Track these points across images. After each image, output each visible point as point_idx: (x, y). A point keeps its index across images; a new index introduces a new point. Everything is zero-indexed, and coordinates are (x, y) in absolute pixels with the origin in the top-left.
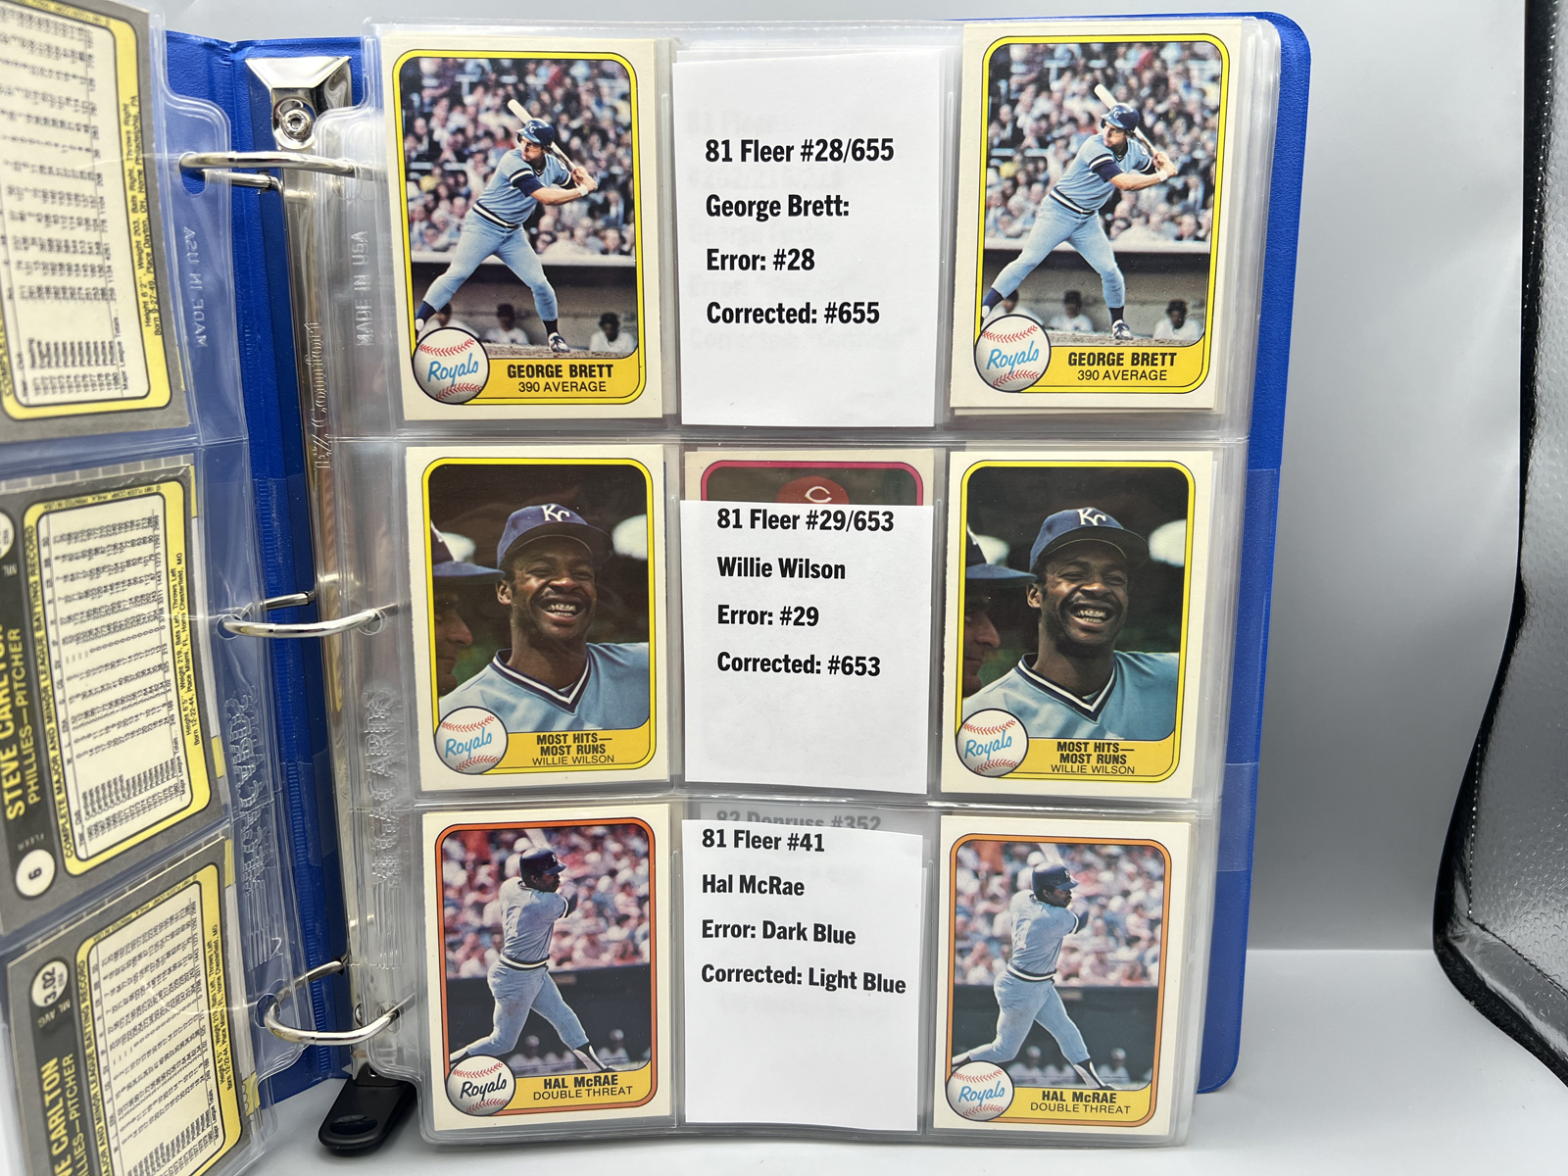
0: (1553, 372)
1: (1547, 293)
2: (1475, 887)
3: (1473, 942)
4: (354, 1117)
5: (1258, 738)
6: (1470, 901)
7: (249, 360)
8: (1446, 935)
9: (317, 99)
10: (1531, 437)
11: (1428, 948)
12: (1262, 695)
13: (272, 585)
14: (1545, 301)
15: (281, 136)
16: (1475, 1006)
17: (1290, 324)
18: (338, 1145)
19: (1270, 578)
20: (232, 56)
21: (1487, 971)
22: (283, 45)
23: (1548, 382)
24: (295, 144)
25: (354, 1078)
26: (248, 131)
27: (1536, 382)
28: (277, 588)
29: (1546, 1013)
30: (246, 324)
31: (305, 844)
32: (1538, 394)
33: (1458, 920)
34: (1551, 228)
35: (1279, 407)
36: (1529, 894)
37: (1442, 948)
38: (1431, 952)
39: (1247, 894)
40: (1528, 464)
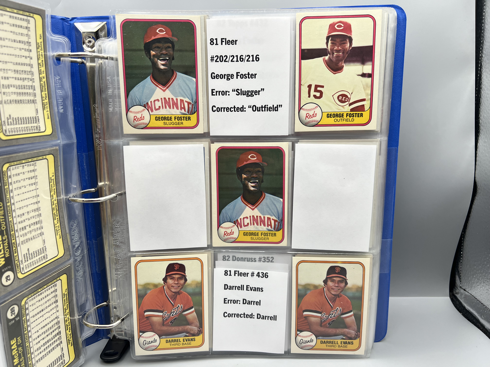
0: (485, 116)
1: (483, 91)
2: (462, 277)
3: (462, 294)
4: (111, 351)
5: (392, 232)
6: (461, 281)
7: (76, 116)
8: (453, 292)
9: (96, 36)
10: (478, 136)
11: (448, 296)
12: (393, 218)
13: (84, 186)
14: (482, 94)
15: (85, 47)
16: (462, 315)
17: (401, 102)
18: (106, 360)
19: (395, 182)
20: (70, 22)
21: (466, 303)
22: (86, 18)
23: (483, 119)
24: (90, 49)
25: (111, 339)
26: (75, 45)
27: (480, 119)
28: (86, 187)
29: (484, 317)
30: (75, 105)
31: (95, 266)
32: (480, 123)
33: (457, 288)
34: (484, 71)
35: (398, 128)
36: (478, 279)
37: (452, 296)
38: (449, 298)
39: (389, 280)
40: (477, 145)
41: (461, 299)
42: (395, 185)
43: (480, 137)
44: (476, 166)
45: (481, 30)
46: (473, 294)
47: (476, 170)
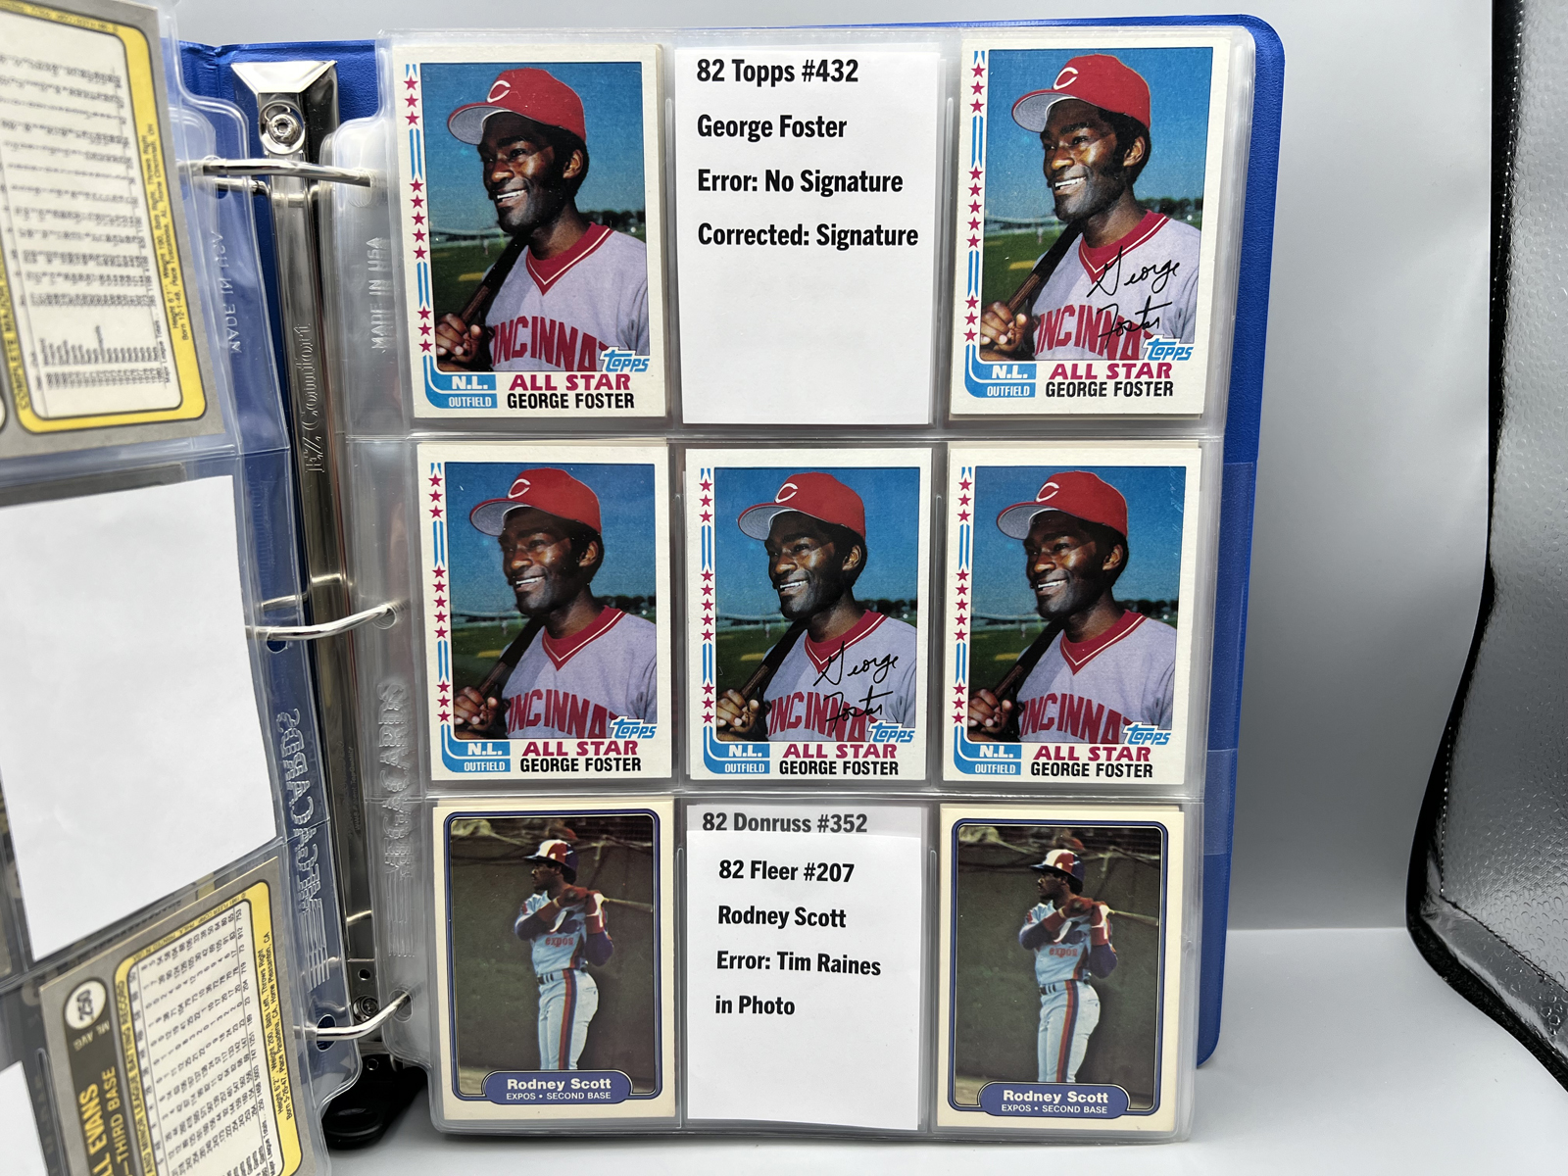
0: (1520, 364)
1: (1515, 286)
2: (1447, 875)
3: (1446, 919)
5: (1237, 725)
6: (1442, 879)
8: (1419, 912)
9: (304, 104)
10: (1499, 427)
11: (1403, 926)
12: (1240, 684)
14: (1512, 295)
15: (268, 141)
16: (1448, 982)
17: (1266, 321)
19: (1248, 569)
20: (216, 60)
21: (1458, 947)
22: (268, 50)
23: (1516, 373)
24: (282, 149)
27: (1504, 374)
29: (1517, 988)
32: (1506, 385)
33: (1431, 898)
34: (1517, 223)
35: (1256, 401)
36: (1499, 872)
37: (1415, 926)
38: (1405, 930)
39: (1228, 878)
40: (1496, 454)
41: (1444, 933)
42: (1247, 582)
43: (1504, 431)
44: (1494, 521)
45: (1511, 94)
46: (1483, 916)
47: (1493, 533)
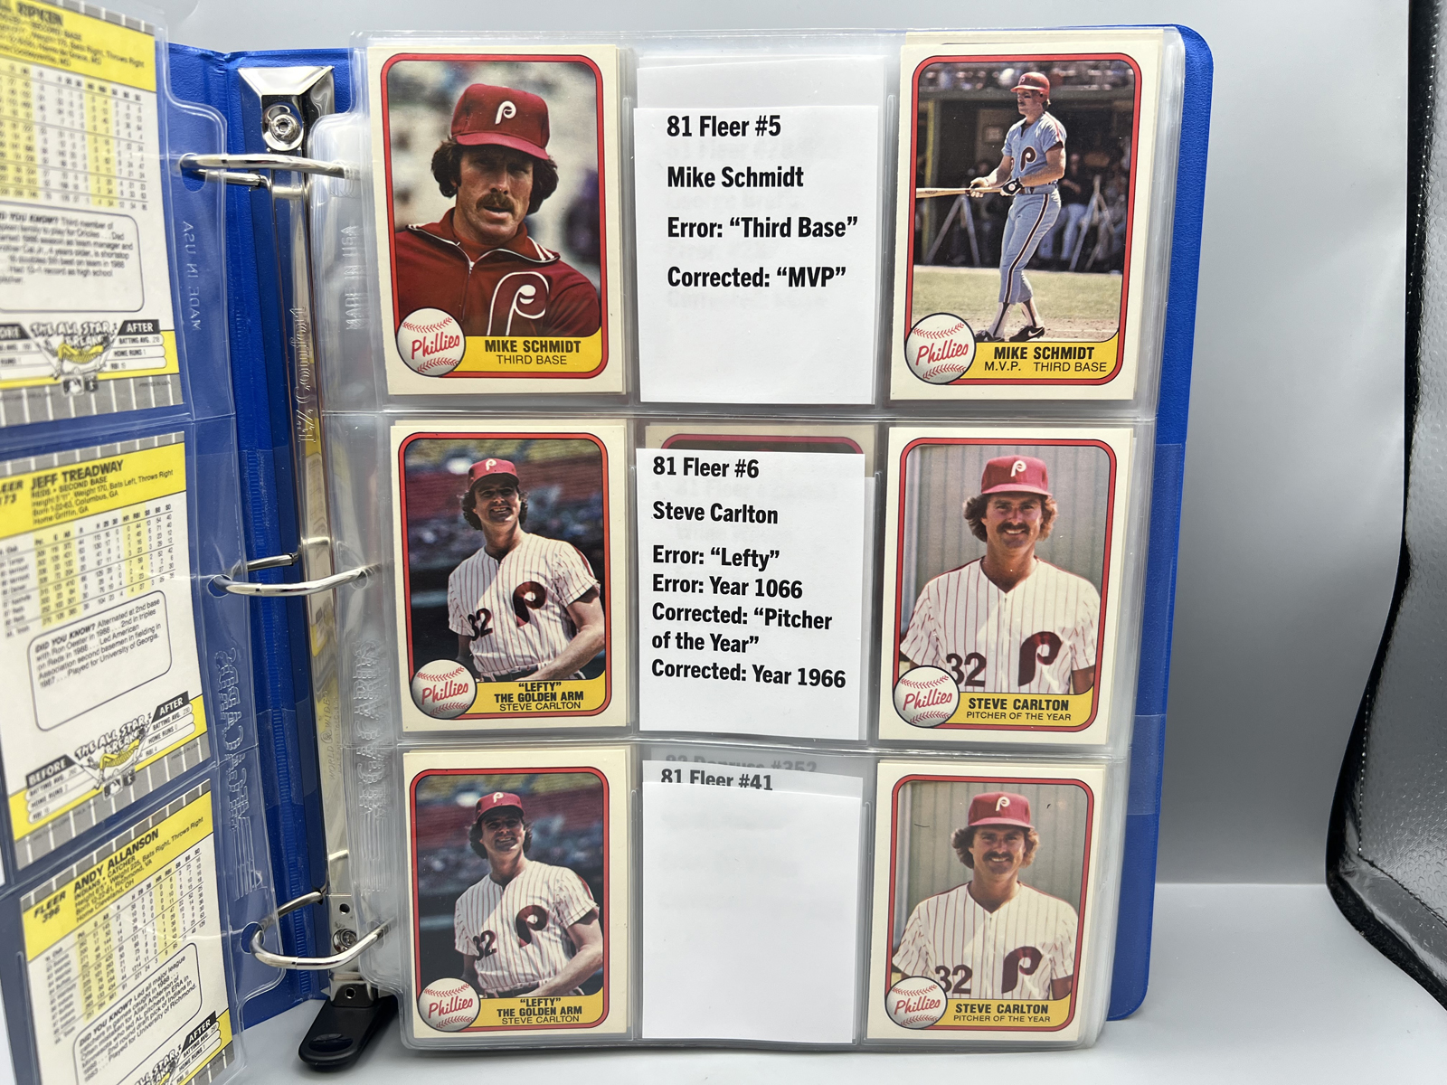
0: (1434, 354)
1: (1429, 281)
2: (1365, 826)
3: (1363, 877)
4: (332, 1036)
5: (1165, 691)
6: (1360, 839)
7: (238, 341)
8: (1338, 870)
9: (306, 110)
10: (1415, 412)
11: (1321, 882)
12: (1169, 652)
13: (259, 546)
14: (1427, 288)
15: (270, 139)
16: (1364, 936)
17: (1195, 310)
18: (316, 1061)
19: (1177, 545)
20: (226, 66)
21: (1375, 904)
22: (273, 56)
23: (1430, 362)
24: (282, 146)
25: (332, 999)
26: (240, 134)
27: (1420, 362)
28: (263, 550)
29: (1429, 944)
30: (238, 309)
31: (289, 784)
32: (1421, 373)
33: (1349, 857)
34: (1432, 222)
35: (1184, 387)
36: (1413, 833)
37: (1334, 883)
38: (1324, 887)
39: (1156, 837)
40: (1411, 438)
41: (1362, 891)
42: (1176, 556)
43: (1419, 416)
44: (1409, 501)
45: (1426, 102)
46: (1398, 874)
47: (1409, 512)
